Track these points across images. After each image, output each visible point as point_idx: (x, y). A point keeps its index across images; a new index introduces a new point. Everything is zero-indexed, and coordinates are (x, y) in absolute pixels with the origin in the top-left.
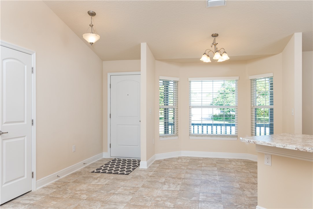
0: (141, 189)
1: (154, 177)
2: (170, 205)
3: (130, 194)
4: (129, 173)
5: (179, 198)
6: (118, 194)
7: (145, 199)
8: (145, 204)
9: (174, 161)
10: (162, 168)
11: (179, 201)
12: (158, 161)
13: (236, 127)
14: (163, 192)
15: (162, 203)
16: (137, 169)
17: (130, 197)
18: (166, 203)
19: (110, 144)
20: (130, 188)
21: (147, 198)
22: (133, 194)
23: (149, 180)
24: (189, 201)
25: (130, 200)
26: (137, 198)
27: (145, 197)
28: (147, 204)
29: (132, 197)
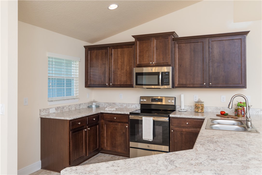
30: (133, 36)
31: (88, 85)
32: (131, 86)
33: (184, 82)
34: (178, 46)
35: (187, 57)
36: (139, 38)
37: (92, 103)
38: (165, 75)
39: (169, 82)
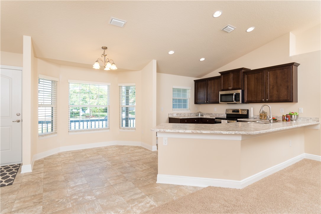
0: (45, 194)
1: (49, 178)
2: (91, 198)
3: (35, 204)
4: (12, 183)
5: (94, 189)
6: (18, 210)
7: (60, 202)
8: (64, 207)
9: (57, 158)
10: (50, 167)
11: (96, 192)
12: (39, 161)
14: (73, 189)
15: (82, 199)
16: (18, 175)
17: (39, 207)
18: (86, 198)
20: (29, 199)
21: (62, 200)
22: (40, 202)
23: (46, 182)
24: (105, 188)
25: (43, 210)
26: (49, 205)
27: (58, 201)
28: (67, 206)
29: (42, 207)
30: (219, 73)
31: (196, 102)
32: (218, 103)
33: (250, 99)
34: (247, 77)
35: (253, 83)
36: (223, 73)
37: (198, 113)
38: (237, 95)
39: (239, 100)
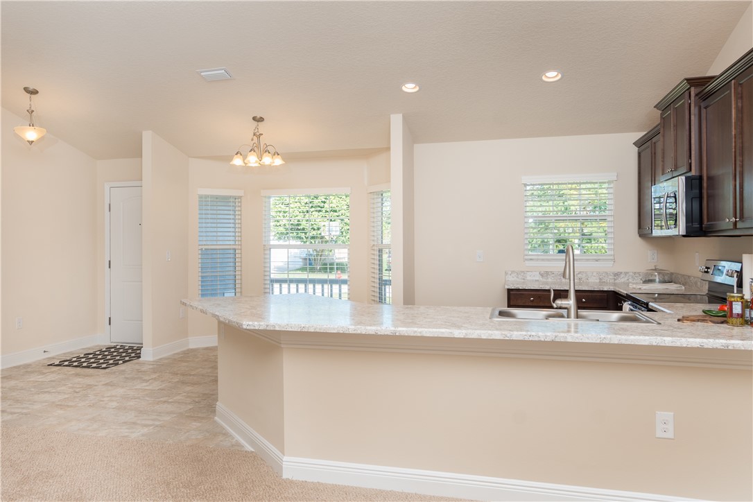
4: (109, 367)
13: (349, 285)
16: (134, 361)
19: (110, 318)
39: (676, 220)
